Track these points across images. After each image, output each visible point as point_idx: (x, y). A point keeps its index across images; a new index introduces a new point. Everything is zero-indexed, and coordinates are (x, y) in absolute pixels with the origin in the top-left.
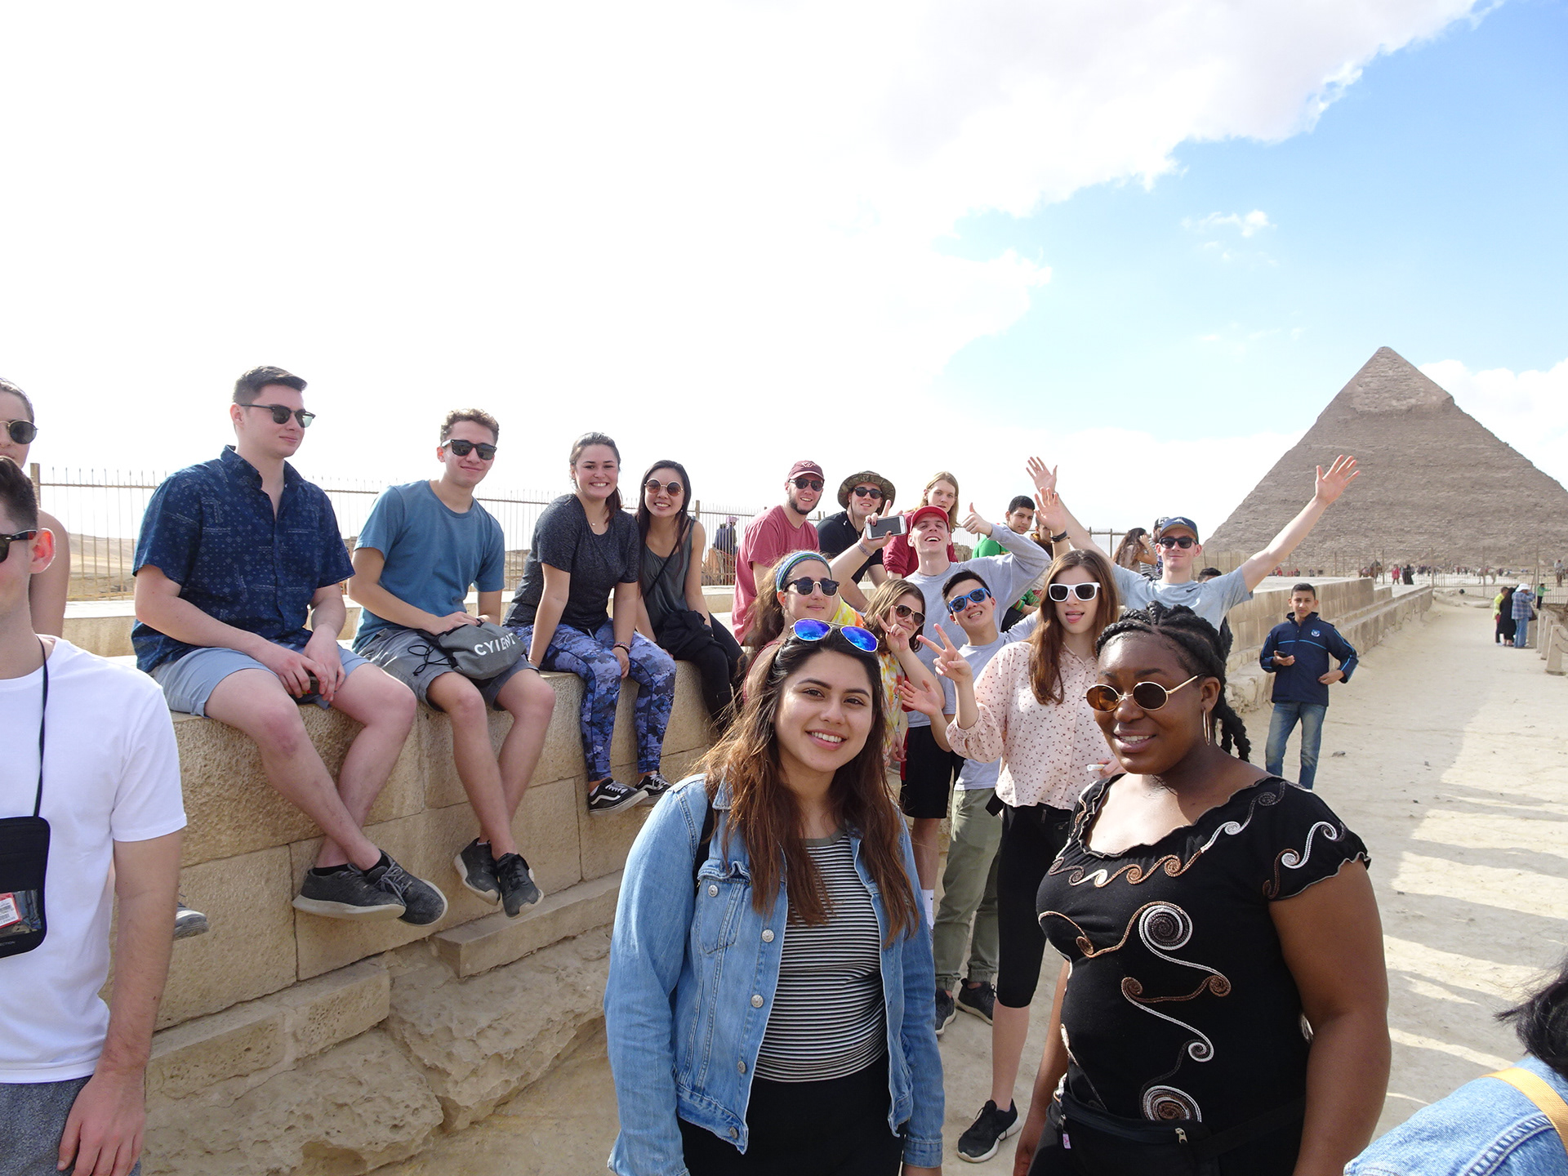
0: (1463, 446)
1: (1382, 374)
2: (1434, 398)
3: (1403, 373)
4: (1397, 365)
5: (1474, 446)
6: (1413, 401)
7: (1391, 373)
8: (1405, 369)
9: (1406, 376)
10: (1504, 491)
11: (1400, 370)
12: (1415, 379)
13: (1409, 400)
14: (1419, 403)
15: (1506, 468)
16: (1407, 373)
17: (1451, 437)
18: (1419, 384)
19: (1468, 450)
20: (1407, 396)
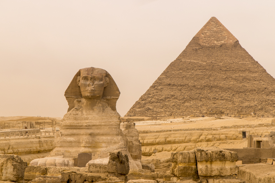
0: (241, 62)
1: (212, 29)
2: (231, 41)
3: (220, 29)
4: (218, 25)
5: (245, 62)
6: (223, 42)
7: (215, 29)
8: (221, 28)
9: (221, 30)
10: (254, 82)
11: (219, 28)
12: (224, 32)
13: (221, 41)
14: (225, 43)
15: (256, 72)
16: (221, 29)
17: (236, 58)
18: (226, 34)
19: (242, 64)
20: (221, 39)
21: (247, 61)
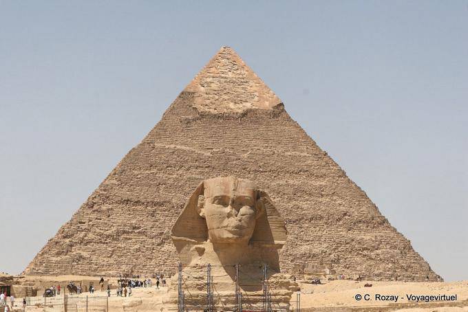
0: (289, 153)
1: (223, 75)
2: (267, 103)
3: (241, 76)
4: (236, 67)
5: (298, 153)
6: (248, 105)
7: (230, 75)
9: (243, 78)
10: (320, 200)
11: (238, 72)
12: (251, 83)
13: (244, 104)
14: (254, 107)
15: (323, 176)
16: (245, 76)
17: (279, 143)
18: (255, 88)
19: (293, 157)
20: (244, 99)
21: (302, 151)
